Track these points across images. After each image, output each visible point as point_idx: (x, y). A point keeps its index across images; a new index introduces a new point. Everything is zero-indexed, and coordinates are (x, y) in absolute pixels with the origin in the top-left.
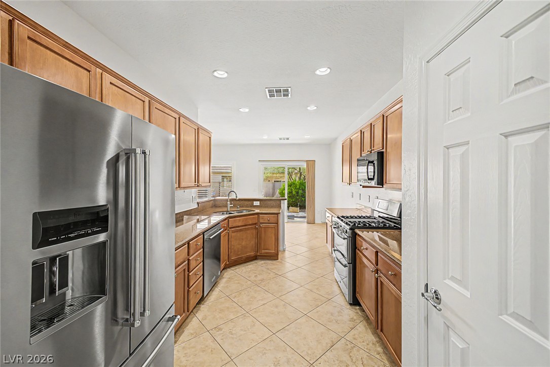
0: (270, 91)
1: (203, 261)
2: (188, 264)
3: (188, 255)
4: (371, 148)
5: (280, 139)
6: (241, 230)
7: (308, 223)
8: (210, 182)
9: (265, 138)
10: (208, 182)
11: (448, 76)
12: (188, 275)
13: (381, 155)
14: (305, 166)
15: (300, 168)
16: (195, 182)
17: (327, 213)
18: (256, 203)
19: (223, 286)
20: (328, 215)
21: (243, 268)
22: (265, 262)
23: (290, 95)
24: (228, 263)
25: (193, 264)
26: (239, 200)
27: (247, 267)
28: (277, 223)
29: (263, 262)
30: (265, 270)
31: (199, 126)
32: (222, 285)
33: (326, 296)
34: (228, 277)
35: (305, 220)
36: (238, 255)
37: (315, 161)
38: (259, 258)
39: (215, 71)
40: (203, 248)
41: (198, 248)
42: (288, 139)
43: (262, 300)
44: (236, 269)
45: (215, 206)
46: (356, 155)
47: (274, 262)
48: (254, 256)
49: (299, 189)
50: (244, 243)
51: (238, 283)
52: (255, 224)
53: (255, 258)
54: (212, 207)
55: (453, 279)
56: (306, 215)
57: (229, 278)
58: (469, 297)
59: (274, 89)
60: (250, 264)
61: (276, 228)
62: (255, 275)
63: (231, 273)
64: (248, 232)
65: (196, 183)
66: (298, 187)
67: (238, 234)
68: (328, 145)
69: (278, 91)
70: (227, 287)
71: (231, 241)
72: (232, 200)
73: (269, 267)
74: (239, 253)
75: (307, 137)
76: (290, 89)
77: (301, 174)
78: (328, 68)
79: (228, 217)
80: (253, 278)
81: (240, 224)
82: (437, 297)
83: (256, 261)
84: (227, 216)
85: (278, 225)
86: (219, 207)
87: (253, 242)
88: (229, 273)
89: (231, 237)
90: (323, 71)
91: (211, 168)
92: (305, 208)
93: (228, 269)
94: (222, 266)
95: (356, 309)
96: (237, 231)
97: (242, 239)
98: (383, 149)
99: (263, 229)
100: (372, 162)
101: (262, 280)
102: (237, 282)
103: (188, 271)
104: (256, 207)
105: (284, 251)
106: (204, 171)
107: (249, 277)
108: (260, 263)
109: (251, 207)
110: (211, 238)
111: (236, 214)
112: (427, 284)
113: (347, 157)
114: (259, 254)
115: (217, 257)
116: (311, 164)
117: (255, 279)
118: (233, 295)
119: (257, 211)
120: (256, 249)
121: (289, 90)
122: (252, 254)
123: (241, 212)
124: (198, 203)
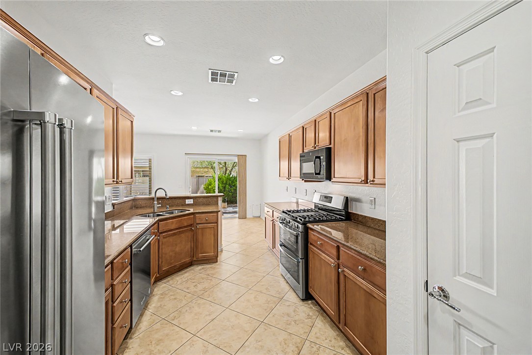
0: (213, 74)
1: (131, 282)
2: (113, 292)
3: (112, 279)
4: (315, 144)
5: (212, 131)
6: (174, 234)
7: (239, 218)
8: (132, 178)
9: (194, 129)
10: (130, 177)
11: (458, 67)
12: (113, 307)
13: (329, 151)
14: (237, 161)
15: (225, 163)
16: (114, 178)
17: (265, 208)
18: (188, 202)
19: (155, 307)
20: (266, 209)
21: (178, 278)
22: (203, 267)
23: (234, 82)
24: (158, 275)
25: (118, 289)
26: (171, 198)
27: (182, 276)
28: (217, 223)
29: (200, 267)
30: (205, 276)
31: (119, 106)
32: (153, 305)
33: (278, 296)
34: (159, 292)
35: (237, 215)
36: (171, 264)
37: (246, 156)
38: (196, 263)
39: (146, 35)
40: (131, 264)
41: (125, 266)
42: (219, 131)
43: (210, 315)
44: (169, 281)
45: (135, 207)
46: (297, 151)
47: (213, 265)
48: (190, 262)
49: (226, 184)
50: (177, 249)
51: (175, 299)
52: (191, 225)
53: (190, 264)
54: (131, 208)
55: (468, 276)
56: (237, 210)
57: (162, 294)
58: (495, 295)
59: (219, 72)
60: (186, 273)
61: (216, 228)
62: (195, 284)
63: (164, 287)
64: (183, 235)
65: (115, 180)
66: (225, 182)
67: (171, 239)
68: (259, 141)
69: (223, 75)
70: (160, 306)
71: (162, 249)
72: (159, 199)
73: (209, 272)
74: (173, 261)
75: (240, 131)
76: (236, 74)
77: (226, 169)
78: (282, 56)
79: (158, 220)
80: (192, 289)
81: (173, 227)
82: (444, 294)
83: (192, 267)
84: (157, 218)
85: (218, 225)
86: (141, 208)
87: (188, 246)
88: (162, 287)
89: (162, 244)
90: (276, 59)
91: (133, 161)
92: (236, 203)
93: (158, 283)
94: (153, 280)
95: (309, 304)
96: (170, 236)
97: (176, 245)
98: (330, 144)
99: (200, 231)
100: (319, 157)
101: (205, 290)
102: (172, 297)
103: (112, 301)
104: (189, 205)
105: (222, 251)
106: (125, 164)
107: (188, 288)
108: (197, 268)
109: (182, 205)
110: (141, 249)
111: (168, 216)
112: (427, 281)
113: (285, 152)
114: (195, 259)
115: (147, 272)
116: (242, 158)
117: (195, 289)
118: (171, 316)
119: (192, 210)
120: (192, 254)
121: (236, 77)
122: (188, 260)
123: (172, 213)
124: (113, 205)
